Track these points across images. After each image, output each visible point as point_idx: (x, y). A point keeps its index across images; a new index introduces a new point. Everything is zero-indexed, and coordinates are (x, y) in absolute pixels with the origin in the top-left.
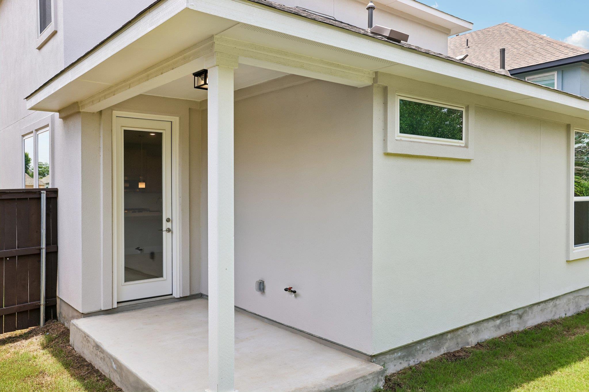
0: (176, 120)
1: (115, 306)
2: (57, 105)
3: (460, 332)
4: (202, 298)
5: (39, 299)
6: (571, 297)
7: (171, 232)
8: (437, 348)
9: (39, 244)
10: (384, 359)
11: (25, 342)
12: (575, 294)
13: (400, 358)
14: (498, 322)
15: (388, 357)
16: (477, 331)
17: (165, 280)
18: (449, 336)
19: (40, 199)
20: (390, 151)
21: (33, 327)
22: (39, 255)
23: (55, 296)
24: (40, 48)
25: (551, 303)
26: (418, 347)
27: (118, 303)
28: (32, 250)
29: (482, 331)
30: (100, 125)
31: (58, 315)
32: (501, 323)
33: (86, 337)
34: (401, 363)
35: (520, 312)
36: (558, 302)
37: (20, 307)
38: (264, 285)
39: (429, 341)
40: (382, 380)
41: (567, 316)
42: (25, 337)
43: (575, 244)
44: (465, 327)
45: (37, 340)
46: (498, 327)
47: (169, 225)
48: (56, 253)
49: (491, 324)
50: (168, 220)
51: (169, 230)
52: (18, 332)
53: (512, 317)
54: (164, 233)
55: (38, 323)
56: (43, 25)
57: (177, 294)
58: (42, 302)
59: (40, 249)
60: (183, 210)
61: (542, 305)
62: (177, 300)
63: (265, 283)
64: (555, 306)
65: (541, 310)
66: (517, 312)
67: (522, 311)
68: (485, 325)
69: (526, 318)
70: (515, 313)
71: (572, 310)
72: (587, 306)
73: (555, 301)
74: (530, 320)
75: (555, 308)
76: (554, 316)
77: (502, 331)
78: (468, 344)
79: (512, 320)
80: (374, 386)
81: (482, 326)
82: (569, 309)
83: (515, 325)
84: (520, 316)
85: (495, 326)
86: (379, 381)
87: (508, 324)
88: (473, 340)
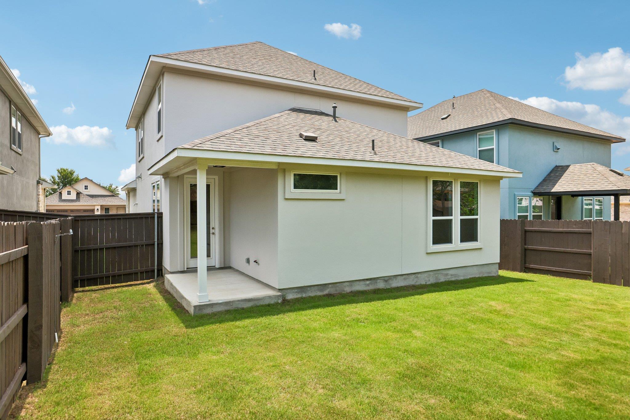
0: (216, 177)
1: (186, 269)
2: (161, 172)
3: (338, 284)
4: (231, 269)
5: (154, 266)
6: (431, 273)
7: (214, 235)
8: (321, 290)
9: (154, 239)
10: (286, 292)
11: (147, 285)
12: (435, 272)
13: (296, 292)
14: (368, 282)
15: (289, 291)
16: (351, 285)
17: (211, 259)
18: (330, 286)
19: (154, 217)
20: (286, 197)
21: (152, 279)
22: (154, 244)
23: (162, 265)
24: (158, 141)
25: (413, 276)
26: (308, 289)
27: (187, 268)
28: (150, 242)
29: (355, 286)
30: (178, 182)
31: (163, 275)
32: (370, 283)
33: (169, 280)
34: (297, 295)
35: (386, 279)
36: (419, 275)
37: (146, 269)
38: (249, 260)
39: (316, 287)
40: (280, 299)
41: (427, 284)
42: (148, 283)
43: (433, 244)
44: (342, 282)
45: (152, 285)
46: (368, 285)
47: (213, 231)
48: (162, 244)
49: (362, 283)
50: (213, 228)
51: (213, 233)
52: (146, 281)
53: (378, 281)
54: (211, 235)
55: (154, 278)
56: (159, 130)
57: (217, 266)
58: (156, 267)
59: (154, 242)
60: (220, 223)
61: (404, 276)
62: (217, 269)
63: (250, 259)
64: (417, 277)
65: (404, 279)
66: (383, 278)
67: (387, 278)
68: (358, 283)
69: (390, 282)
70: (381, 278)
71: (432, 281)
72: (446, 280)
73: (417, 275)
74: (395, 284)
75: (416, 279)
76: (416, 283)
77: (371, 287)
78: (344, 291)
79: (379, 282)
80: (276, 301)
81: (355, 283)
82: (429, 280)
83: (381, 285)
84: (386, 281)
85: (365, 284)
86: (278, 299)
87: (376, 284)
88: (348, 289)
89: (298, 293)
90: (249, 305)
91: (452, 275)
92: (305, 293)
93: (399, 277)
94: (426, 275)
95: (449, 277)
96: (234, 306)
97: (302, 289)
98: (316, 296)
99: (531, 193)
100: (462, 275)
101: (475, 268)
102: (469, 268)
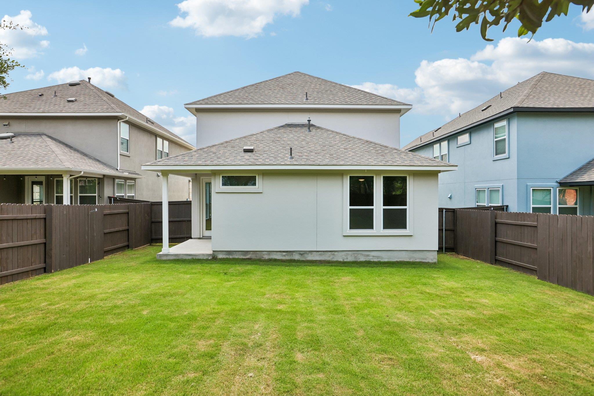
3: (258, 252)
6: (350, 253)
8: (245, 255)
10: (218, 253)
12: (354, 252)
13: (225, 254)
14: (284, 254)
16: (269, 254)
18: (251, 253)
25: (330, 253)
26: (234, 253)
32: (286, 254)
35: (301, 253)
36: (336, 253)
40: (211, 257)
41: (344, 261)
43: (350, 229)
44: (261, 251)
46: (284, 256)
49: (278, 253)
61: (319, 253)
64: (334, 255)
66: (298, 252)
67: (303, 252)
68: (275, 253)
69: (306, 255)
70: (297, 252)
71: (350, 259)
72: (366, 260)
73: (333, 253)
74: (310, 257)
75: (332, 256)
76: (332, 259)
77: (287, 258)
78: (263, 258)
79: (295, 255)
80: (207, 258)
81: (272, 253)
82: (347, 258)
83: (297, 257)
84: (302, 255)
85: (282, 255)
86: (209, 257)
87: (292, 256)
88: (266, 257)
89: (227, 255)
90: (190, 258)
91: (373, 256)
92: (232, 255)
93: (315, 253)
94: (343, 253)
95: (371, 258)
96: (180, 257)
97: (229, 252)
98: (238, 259)
99: (556, 183)
100: (386, 258)
101: (404, 253)
102: (395, 252)
